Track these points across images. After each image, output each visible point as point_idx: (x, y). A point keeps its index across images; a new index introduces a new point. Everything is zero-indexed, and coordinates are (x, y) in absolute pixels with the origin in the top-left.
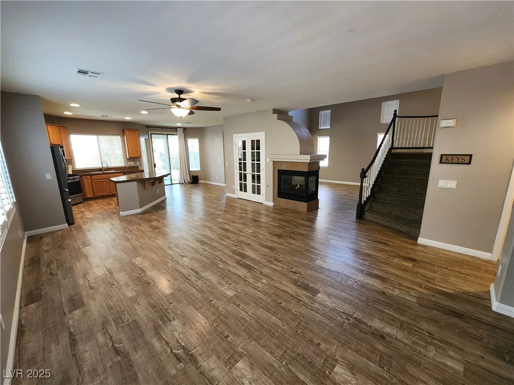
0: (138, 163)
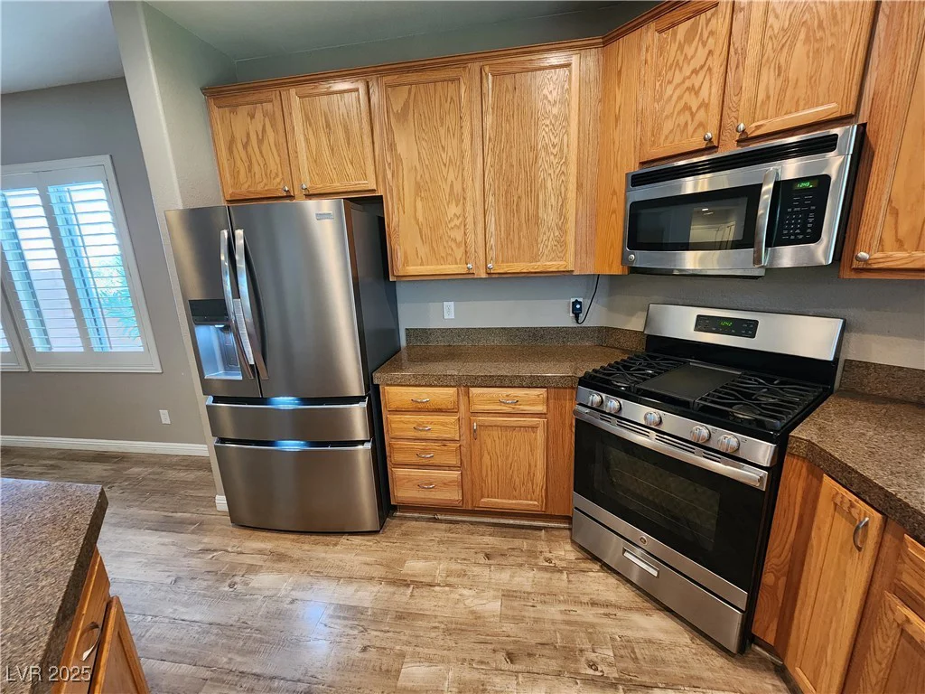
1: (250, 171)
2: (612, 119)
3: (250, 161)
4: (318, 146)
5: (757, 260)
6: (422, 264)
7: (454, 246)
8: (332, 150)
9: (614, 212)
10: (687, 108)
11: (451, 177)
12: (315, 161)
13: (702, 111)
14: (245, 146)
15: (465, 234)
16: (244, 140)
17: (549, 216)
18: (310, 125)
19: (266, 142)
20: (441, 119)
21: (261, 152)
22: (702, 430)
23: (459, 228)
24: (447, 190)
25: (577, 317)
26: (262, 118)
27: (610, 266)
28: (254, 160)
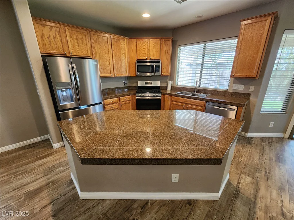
0: (252, 89)
1: (50, 45)
2: (131, 51)
3: (50, 42)
4: (74, 43)
5: (154, 74)
6: (102, 74)
7: (108, 70)
8: (78, 45)
9: (133, 66)
10: (143, 53)
11: (107, 56)
12: (73, 47)
13: (145, 54)
14: (48, 38)
15: (110, 68)
16: (48, 36)
17: (124, 66)
18: (72, 37)
19: (56, 38)
20: (104, 44)
21: (55, 41)
22: (154, 94)
23: (109, 67)
24: (106, 59)
25: (125, 84)
26: (55, 32)
27: (133, 75)
28: (52, 42)
